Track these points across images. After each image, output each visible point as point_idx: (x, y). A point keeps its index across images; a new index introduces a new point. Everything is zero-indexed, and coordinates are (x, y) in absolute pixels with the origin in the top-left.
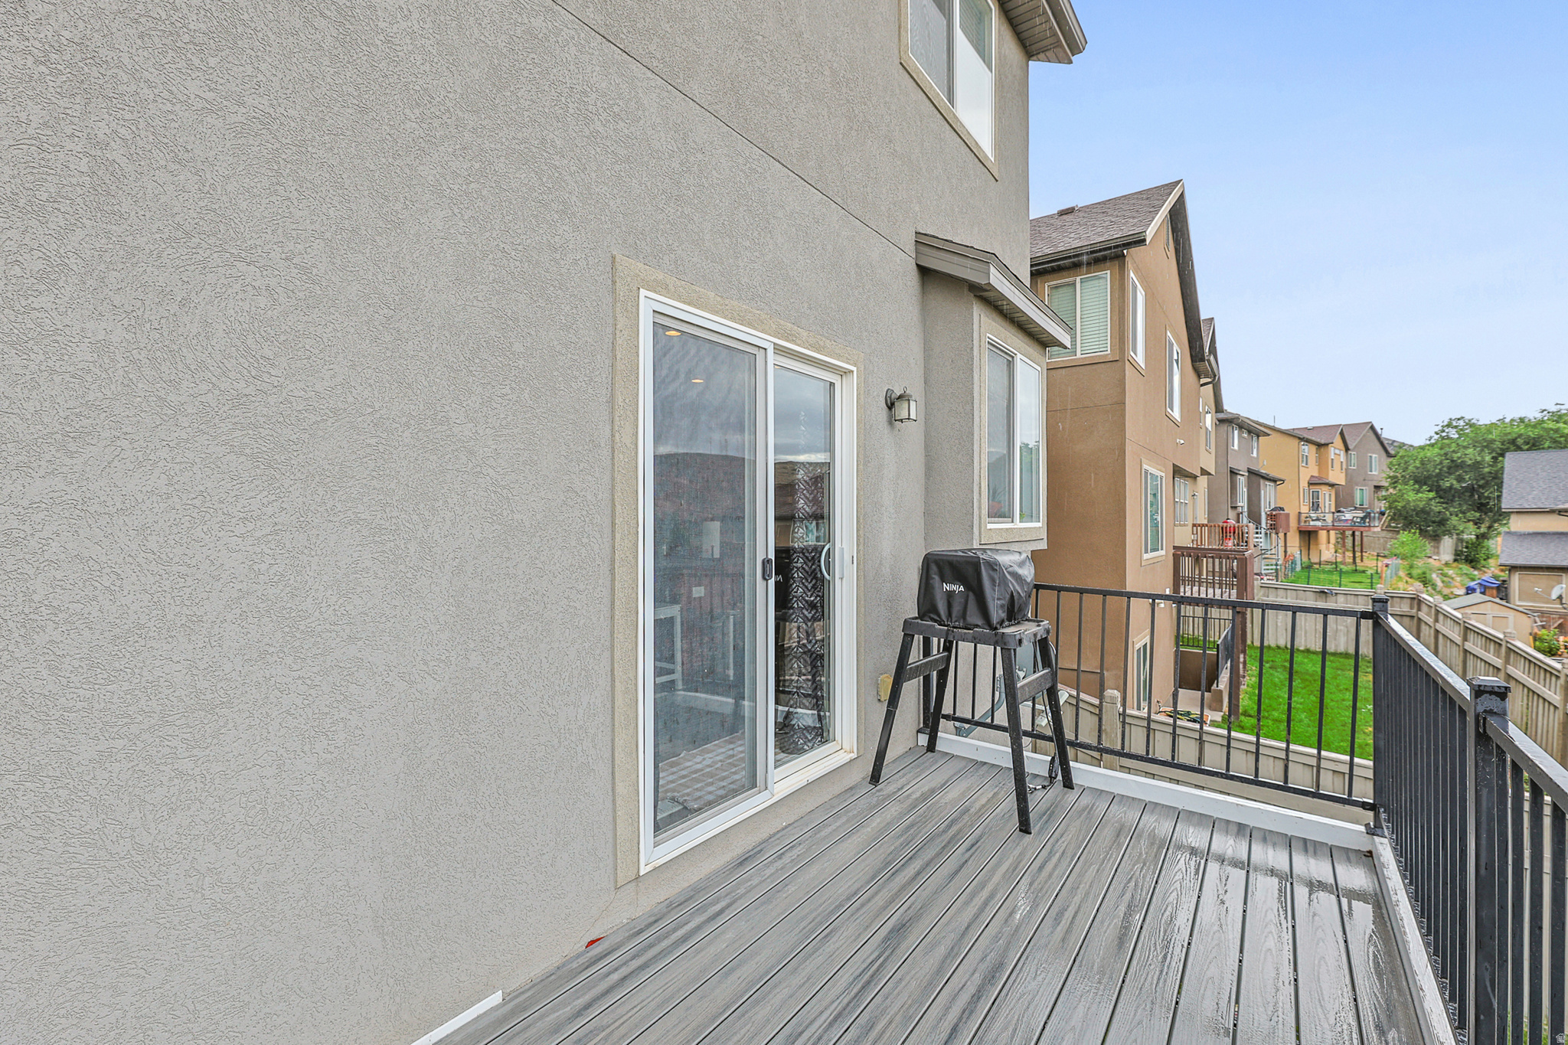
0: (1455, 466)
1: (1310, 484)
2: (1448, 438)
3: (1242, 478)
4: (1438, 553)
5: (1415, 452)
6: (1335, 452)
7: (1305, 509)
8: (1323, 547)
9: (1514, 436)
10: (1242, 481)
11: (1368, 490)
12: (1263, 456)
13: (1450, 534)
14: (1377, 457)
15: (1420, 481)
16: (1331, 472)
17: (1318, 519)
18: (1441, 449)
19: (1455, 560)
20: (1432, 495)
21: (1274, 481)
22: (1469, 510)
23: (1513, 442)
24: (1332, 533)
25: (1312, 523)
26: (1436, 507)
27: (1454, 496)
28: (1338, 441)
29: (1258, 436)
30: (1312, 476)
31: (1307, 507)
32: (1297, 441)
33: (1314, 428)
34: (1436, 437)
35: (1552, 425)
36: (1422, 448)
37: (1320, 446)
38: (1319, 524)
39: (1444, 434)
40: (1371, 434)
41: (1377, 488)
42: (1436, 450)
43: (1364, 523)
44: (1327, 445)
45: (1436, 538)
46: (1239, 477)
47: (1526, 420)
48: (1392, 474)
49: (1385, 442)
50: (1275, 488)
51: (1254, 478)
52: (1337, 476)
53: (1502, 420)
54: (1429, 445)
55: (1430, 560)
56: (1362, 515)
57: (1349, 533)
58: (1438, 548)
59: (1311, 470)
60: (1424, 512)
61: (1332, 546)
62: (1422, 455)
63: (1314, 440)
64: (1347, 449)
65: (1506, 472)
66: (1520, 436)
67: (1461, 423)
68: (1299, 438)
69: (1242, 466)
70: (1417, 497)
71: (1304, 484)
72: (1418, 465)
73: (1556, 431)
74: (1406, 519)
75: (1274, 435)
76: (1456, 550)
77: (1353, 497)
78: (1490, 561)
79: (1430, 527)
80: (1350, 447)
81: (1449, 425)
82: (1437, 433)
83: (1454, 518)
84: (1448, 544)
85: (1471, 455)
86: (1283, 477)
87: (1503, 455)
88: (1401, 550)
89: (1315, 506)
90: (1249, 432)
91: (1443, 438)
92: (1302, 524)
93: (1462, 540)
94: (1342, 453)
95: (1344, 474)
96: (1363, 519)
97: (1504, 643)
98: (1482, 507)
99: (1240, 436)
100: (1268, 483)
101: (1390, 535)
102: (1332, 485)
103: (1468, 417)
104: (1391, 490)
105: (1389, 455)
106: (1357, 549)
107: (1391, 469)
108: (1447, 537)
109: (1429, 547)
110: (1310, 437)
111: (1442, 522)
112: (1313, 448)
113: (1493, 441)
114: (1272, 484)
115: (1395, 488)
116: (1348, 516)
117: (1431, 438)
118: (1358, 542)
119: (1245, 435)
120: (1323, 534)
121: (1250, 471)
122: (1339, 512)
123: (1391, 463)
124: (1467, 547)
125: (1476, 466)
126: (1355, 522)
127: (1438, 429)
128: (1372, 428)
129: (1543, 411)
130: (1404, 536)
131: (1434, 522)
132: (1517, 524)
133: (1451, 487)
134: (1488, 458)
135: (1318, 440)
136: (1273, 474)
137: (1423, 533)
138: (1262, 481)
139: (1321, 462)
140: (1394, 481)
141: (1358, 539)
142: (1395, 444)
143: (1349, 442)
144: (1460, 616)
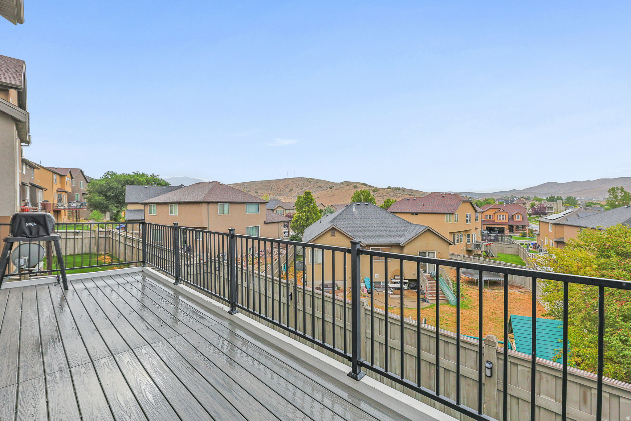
0: (111, 188)
1: (58, 191)
2: (108, 178)
3: (28, 187)
4: (105, 218)
5: (97, 182)
6: (68, 179)
7: (55, 202)
8: (63, 217)
9: (127, 180)
10: (28, 189)
11: (80, 195)
12: (36, 178)
13: (109, 211)
14: (83, 182)
15: (100, 193)
16: (66, 187)
17: (62, 206)
18: (106, 181)
19: (111, 220)
20: (104, 198)
21: (42, 189)
22: (115, 203)
23: (127, 181)
24: (67, 211)
25: (59, 207)
26: (105, 202)
27: (111, 199)
28: (69, 175)
29: (34, 169)
30: (59, 188)
31: (56, 201)
32: (52, 173)
33: (58, 168)
34: (104, 177)
35: (136, 177)
36: (100, 181)
37: (61, 176)
38: (62, 208)
39: (107, 177)
40: (81, 173)
41: (83, 194)
42: (104, 182)
43: (81, 207)
44: (64, 176)
45: (104, 212)
46: (26, 186)
47: (130, 175)
48: (89, 189)
49: (86, 177)
50: (43, 193)
51: (34, 188)
52: (68, 189)
53: (123, 174)
54: (101, 180)
55: (103, 220)
56: (80, 204)
57: (74, 211)
58: (105, 216)
59: (58, 186)
60: (101, 204)
61: (66, 217)
62: (100, 183)
63: (60, 173)
64: (72, 178)
65: (126, 190)
66: (129, 180)
67: (112, 173)
68: (53, 172)
69: (27, 182)
70: (99, 198)
71: (55, 191)
72: (99, 187)
73: (138, 179)
74: (94, 206)
75: (42, 169)
76: (111, 217)
77: (74, 197)
78: (121, 219)
79: (103, 209)
80: (73, 178)
81: (108, 174)
82: (104, 176)
83: (111, 206)
84: (108, 214)
85: (115, 184)
86: (46, 188)
87: (124, 185)
88: (94, 217)
89: (60, 200)
90: (30, 166)
91: (106, 178)
92: (55, 208)
93: (112, 213)
94: (70, 180)
95: (71, 188)
96: (80, 206)
97: (136, 240)
98: (119, 202)
99: (26, 169)
100: (39, 190)
101: (89, 212)
102: (66, 192)
103: (114, 172)
104: (89, 195)
105: (87, 182)
106: (78, 217)
107: (89, 187)
108: (108, 212)
109: (102, 215)
110: (56, 172)
111: (107, 207)
112: (58, 177)
113: (121, 181)
114: (41, 190)
115: (90, 194)
116: (74, 204)
117: (102, 177)
118: (78, 215)
119: (28, 168)
120: (63, 212)
121: (30, 184)
122: (70, 203)
123: (89, 185)
124: (114, 216)
125: (117, 188)
126: (77, 207)
127: (104, 174)
128: (81, 171)
129: (133, 172)
130: (95, 212)
131: (105, 207)
132: (129, 207)
133: (110, 195)
134: (120, 186)
135: (61, 173)
136: (42, 186)
137: (102, 211)
138: (37, 189)
139: (62, 183)
140: (90, 192)
141: (78, 213)
142: (89, 178)
143: (73, 176)
144: (123, 234)
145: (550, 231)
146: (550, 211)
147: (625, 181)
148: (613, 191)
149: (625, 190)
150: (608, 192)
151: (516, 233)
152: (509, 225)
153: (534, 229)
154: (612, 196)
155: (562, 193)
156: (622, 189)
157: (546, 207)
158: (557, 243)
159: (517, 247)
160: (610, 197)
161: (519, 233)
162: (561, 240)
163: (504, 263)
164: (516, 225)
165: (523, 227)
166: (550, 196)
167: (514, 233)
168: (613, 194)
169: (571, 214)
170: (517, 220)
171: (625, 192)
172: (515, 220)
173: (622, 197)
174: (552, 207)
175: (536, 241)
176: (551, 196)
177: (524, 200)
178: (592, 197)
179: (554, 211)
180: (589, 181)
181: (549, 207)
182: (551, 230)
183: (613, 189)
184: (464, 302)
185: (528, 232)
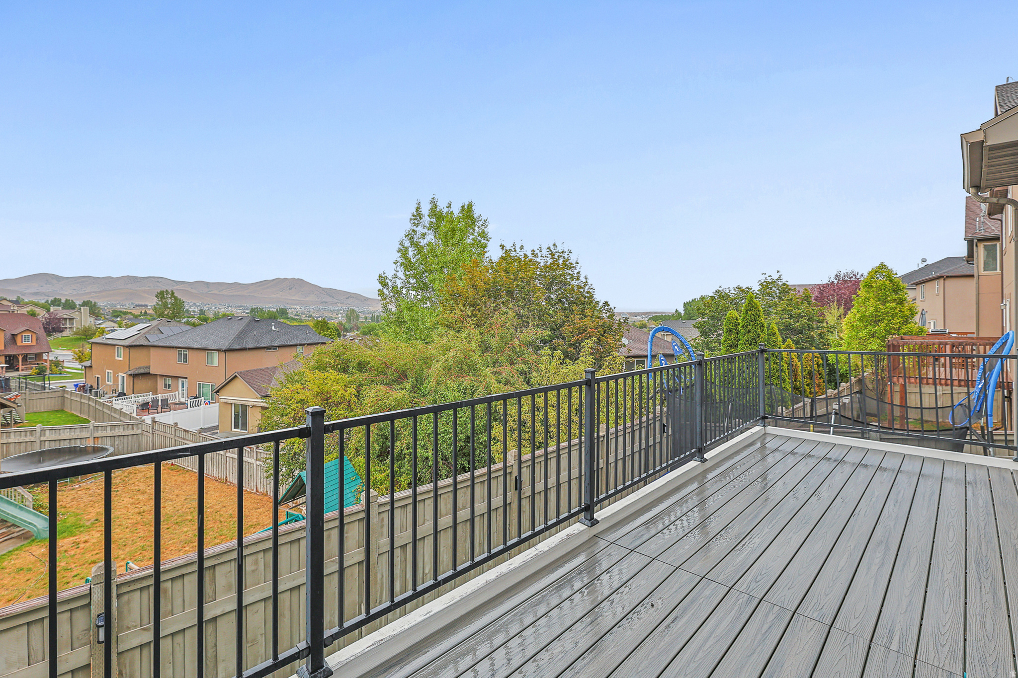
145: (119, 358)
146: (68, 326)
147: (158, 282)
148: (161, 295)
149: (176, 295)
150: (156, 297)
151: (22, 370)
152: (6, 356)
153: (60, 358)
154: (160, 303)
155: (66, 293)
156: (173, 293)
157: (60, 319)
158: (133, 377)
159: (59, 394)
160: (158, 304)
161: (32, 368)
162: (147, 371)
163: (96, 424)
164: (22, 354)
165: (38, 356)
166: (52, 298)
167: (17, 370)
168: (161, 300)
169: (150, 330)
170: (24, 343)
171: (176, 298)
172: (19, 344)
173: (172, 304)
174: (71, 319)
175: (84, 380)
176: (55, 298)
177: (10, 304)
178: (115, 303)
179: (75, 325)
180: (109, 278)
181: (66, 319)
182: (120, 356)
183: (162, 293)
184: (67, 521)
185: (48, 366)
